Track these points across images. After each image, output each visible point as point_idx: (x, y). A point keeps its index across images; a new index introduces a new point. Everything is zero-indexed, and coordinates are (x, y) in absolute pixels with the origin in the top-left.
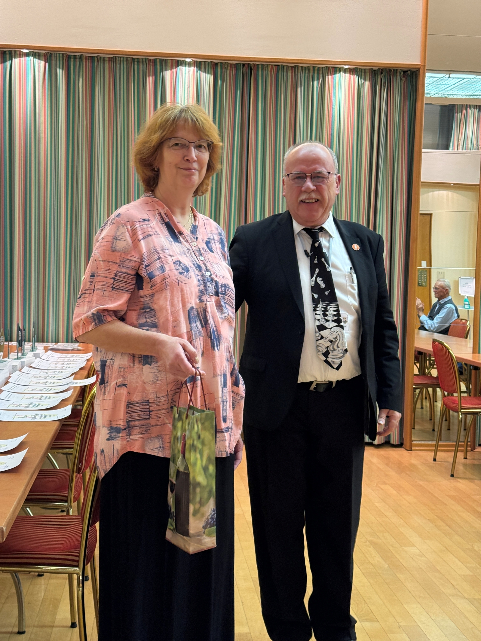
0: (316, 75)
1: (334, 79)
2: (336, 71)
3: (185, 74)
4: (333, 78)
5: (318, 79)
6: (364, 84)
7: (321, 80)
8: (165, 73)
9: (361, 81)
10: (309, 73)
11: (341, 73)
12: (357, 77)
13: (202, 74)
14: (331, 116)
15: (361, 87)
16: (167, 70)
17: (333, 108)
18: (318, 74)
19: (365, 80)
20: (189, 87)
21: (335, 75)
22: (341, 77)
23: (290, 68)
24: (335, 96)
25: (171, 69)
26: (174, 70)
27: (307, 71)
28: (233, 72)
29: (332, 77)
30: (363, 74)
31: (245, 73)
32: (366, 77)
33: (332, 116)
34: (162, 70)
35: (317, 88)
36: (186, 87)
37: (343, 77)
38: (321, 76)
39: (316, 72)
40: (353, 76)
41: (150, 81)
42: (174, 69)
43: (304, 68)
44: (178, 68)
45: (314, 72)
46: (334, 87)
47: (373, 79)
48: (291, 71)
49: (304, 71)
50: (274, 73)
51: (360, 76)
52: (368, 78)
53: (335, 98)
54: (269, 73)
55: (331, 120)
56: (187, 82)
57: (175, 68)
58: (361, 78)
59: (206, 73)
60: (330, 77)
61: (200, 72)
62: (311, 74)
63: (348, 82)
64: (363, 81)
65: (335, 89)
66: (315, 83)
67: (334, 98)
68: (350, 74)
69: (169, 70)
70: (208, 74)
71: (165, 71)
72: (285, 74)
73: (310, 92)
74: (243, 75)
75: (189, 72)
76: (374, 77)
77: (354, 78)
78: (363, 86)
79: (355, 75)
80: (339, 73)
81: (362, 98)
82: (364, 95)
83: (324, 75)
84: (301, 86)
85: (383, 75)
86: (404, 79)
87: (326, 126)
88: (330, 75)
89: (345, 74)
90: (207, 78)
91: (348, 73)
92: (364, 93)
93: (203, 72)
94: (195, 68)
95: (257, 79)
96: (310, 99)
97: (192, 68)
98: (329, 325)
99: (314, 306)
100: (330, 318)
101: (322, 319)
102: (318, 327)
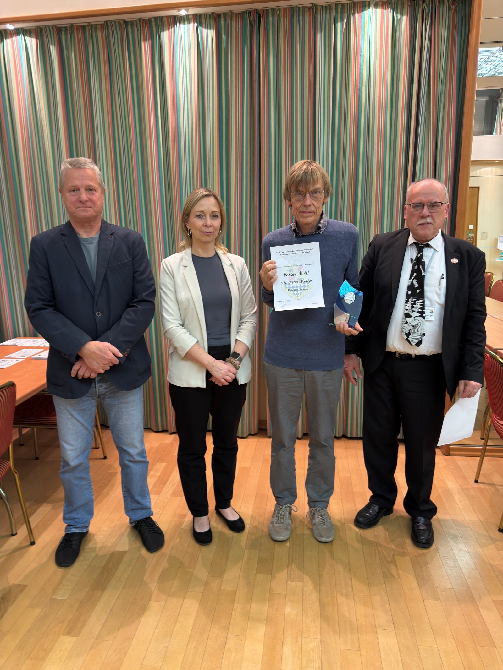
0: (339, 15)
2: (365, 7)
3: (184, 32)
4: (361, 17)
5: (342, 20)
6: (401, 19)
7: (345, 20)
9: (397, 17)
10: (330, 13)
11: (371, 8)
12: (392, 11)
13: (204, 30)
14: (359, 66)
15: (397, 25)
17: (361, 55)
18: (342, 12)
19: (402, 14)
20: (190, 49)
21: (364, 12)
22: (371, 13)
23: (307, 10)
24: (364, 40)
25: (169, 29)
26: (172, 30)
27: (328, 11)
28: (239, 23)
29: (360, 16)
30: (399, 6)
31: (253, 23)
32: (404, 10)
33: (360, 66)
34: (158, 32)
35: (341, 31)
36: (187, 49)
37: (374, 14)
38: (346, 15)
39: (339, 10)
40: (386, 11)
41: (146, 46)
42: (171, 28)
43: (324, 8)
44: (176, 26)
45: (336, 12)
47: (413, 12)
48: (308, 13)
49: (324, 12)
50: (287, 19)
51: (395, 10)
52: (405, 11)
53: (364, 42)
54: (282, 19)
55: (359, 71)
56: (187, 42)
57: (173, 27)
58: (397, 13)
59: (207, 29)
60: (357, 15)
62: (333, 14)
63: (380, 19)
64: (399, 16)
65: (364, 31)
66: (339, 25)
67: (362, 42)
68: (383, 8)
69: (166, 31)
70: (210, 29)
71: (162, 31)
72: (301, 18)
73: (332, 39)
74: (251, 25)
75: (189, 29)
76: (414, 10)
77: (388, 13)
78: (400, 23)
79: (389, 9)
80: (368, 9)
81: (397, 38)
82: (400, 34)
83: (350, 13)
84: (321, 31)
85: (425, 5)
86: (453, 7)
87: (352, 80)
88: (357, 13)
89: (376, 9)
90: (209, 35)
91: (380, 8)
92: (401, 31)
93: (204, 28)
94: (195, 23)
95: (267, 27)
96: (332, 48)
97: (192, 25)
98: (414, 315)
99: (406, 300)
100: (416, 309)
101: (409, 309)
102: (405, 314)
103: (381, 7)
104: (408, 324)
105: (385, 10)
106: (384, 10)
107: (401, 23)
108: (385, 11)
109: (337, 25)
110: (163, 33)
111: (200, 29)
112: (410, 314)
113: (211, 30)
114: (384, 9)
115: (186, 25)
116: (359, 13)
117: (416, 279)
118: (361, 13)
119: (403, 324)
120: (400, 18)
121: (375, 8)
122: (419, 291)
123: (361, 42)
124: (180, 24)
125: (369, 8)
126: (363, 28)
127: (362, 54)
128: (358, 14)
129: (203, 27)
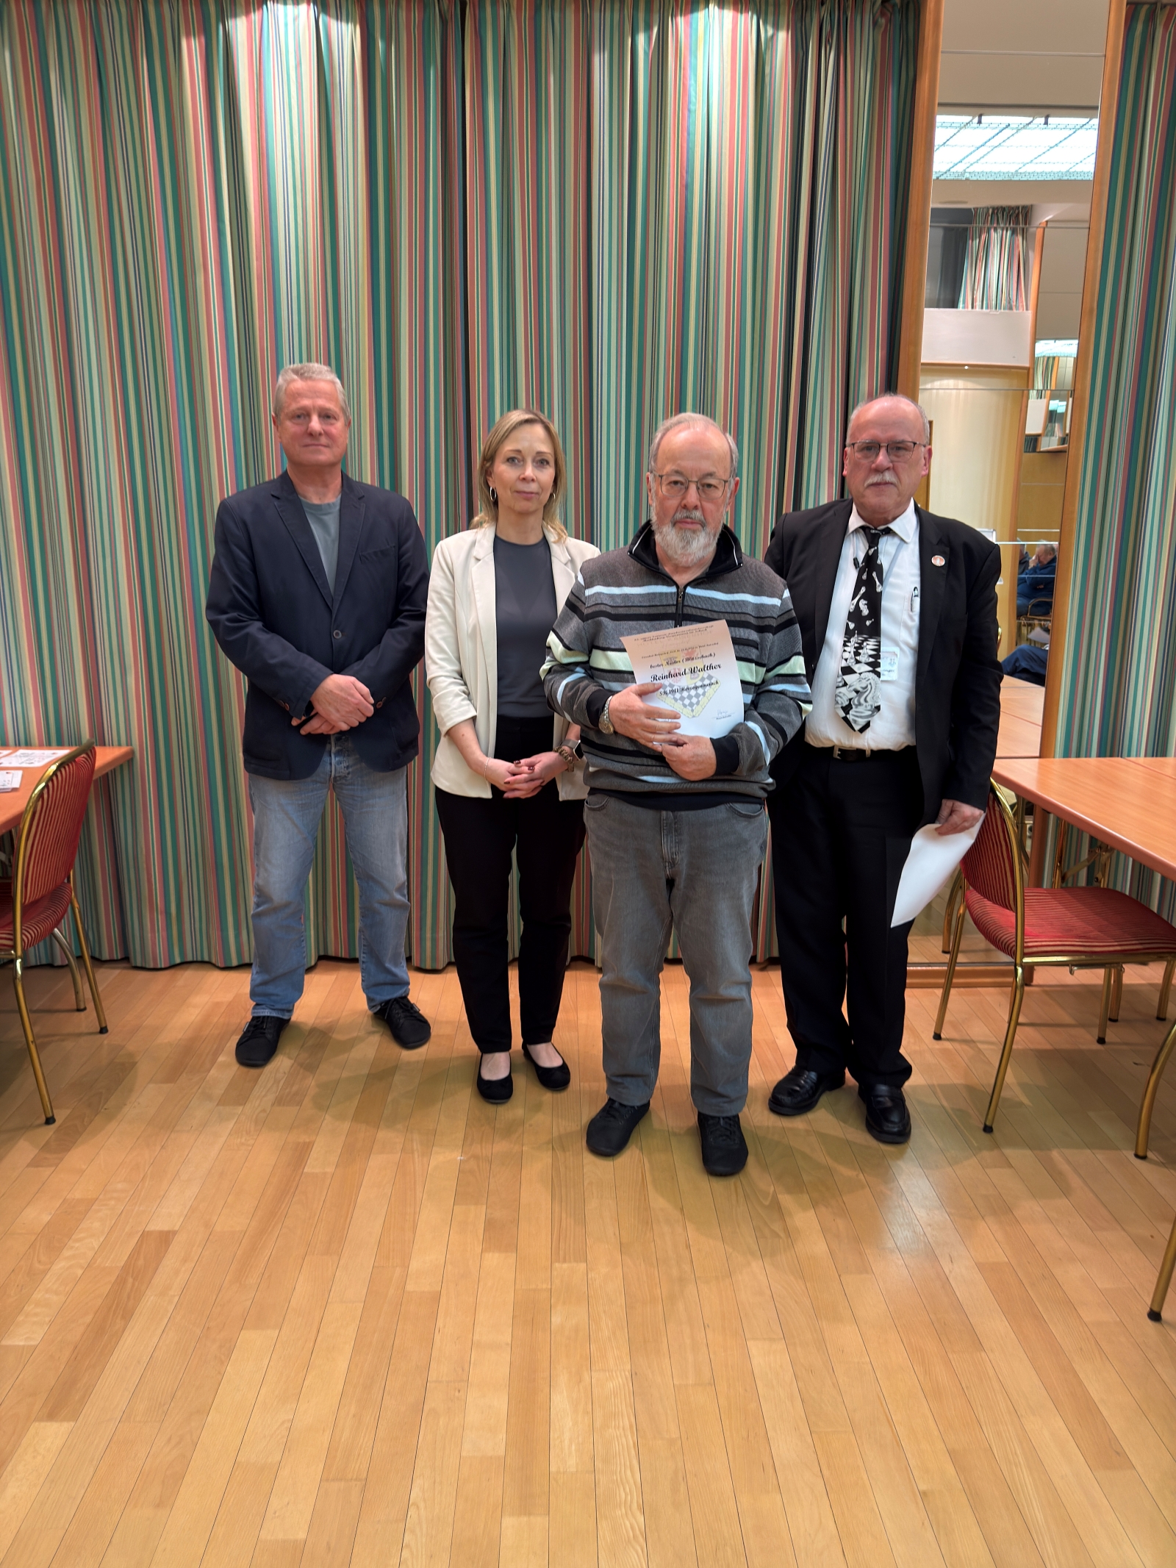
0: (641, 15)
1: (691, 27)
2: (698, 2)
3: (286, 25)
4: (689, 25)
5: (648, 28)
6: (775, 38)
7: (655, 30)
8: (230, 23)
9: (766, 31)
10: (622, 10)
11: (711, 6)
12: (755, 18)
13: (334, 24)
14: (686, 134)
15: (766, 50)
16: (235, 16)
17: (689, 110)
18: (649, 11)
19: (776, 27)
20: (298, 65)
21: (695, 15)
22: (711, 18)
24: (696, 76)
25: (247, 13)
26: (255, 16)
27: (617, 7)
28: (416, 15)
29: (686, 23)
30: (771, 9)
31: (448, 17)
32: (781, 18)
33: (689, 134)
34: (222, 18)
35: (646, 53)
36: (293, 64)
37: (717, 20)
38: (656, 17)
39: (642, 6)
40: (743, 15)
41: (191, 50)
42: (255, 11)
44: (265, 7)
45: (635, 7)
46: (693, 51)
47: (799, 25)
48: (573, 7)
49: (608, 5)
50: (526, 14)
51: (763, 15)
52: (783, 20)
53: (696, 81)
54: (514, 14)
55: (685, 145)
57: (258, 9)
58: (765, 23)
59: (341, 21)
60: (681, 20)
61: (327, 18)
62: (628, 12)
63: (730, 34)
64: (770, 31)
65: (696, 57)
66: (641, 38)
67: (693, 82)
68: (736, 9)
69: (240, 16)
70: (348, 22)
71: (231, 17)
72: (557, 15)
73: (627, 66)
74: (444, 23)
75: (296, 18)
76: (802, 19)
77: (747, 21)
78: (772, 46)
79: (750, 13)
80: (705, 8)
81: (767, 79)
82: (773, 71)
83: (665, 14)
84: (602, 49)
85: (824, 11)
86: (882, 21)
87: (671, 163)
88: (681, 15)
89: (722, 11)
90: (345, 36)
91: (730, 9)
92: (774, 65)
93: (333, 17)
94: (312, 5)
95: (480, 31)
96: (626, 86)
97: (303, 7)
98: (859, 669)
99: (846, 639)
100: (862, 658)
101: (851, 658)
102: (843, 669)
103: (732, 7)
104: (848, 686)
105: (741, 13)
106: (739, 14)
107: (774, 46)
108: (741, 18)
109: (637, 38)
110: (233, 20)
111: (323, 20)
112: (853, 667)
113: (350, 24)
114: (737, 11)
115: (290, 7)
116: (684, 16)
117: (865, 599)
118: (690, 16)
119: (837, 687)
120: (773, 36)
121: (719, 7)
122: (870, 622)
123: (690, 79)
124: (275, 4)
125: (707, 6)
126: (693, 48)
127: (692, 107)
128: (683, 18)
129: (330, 16)
